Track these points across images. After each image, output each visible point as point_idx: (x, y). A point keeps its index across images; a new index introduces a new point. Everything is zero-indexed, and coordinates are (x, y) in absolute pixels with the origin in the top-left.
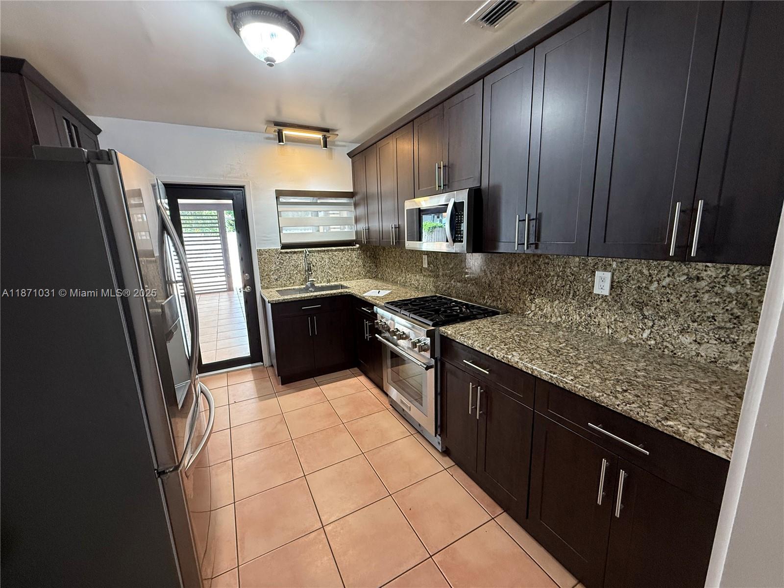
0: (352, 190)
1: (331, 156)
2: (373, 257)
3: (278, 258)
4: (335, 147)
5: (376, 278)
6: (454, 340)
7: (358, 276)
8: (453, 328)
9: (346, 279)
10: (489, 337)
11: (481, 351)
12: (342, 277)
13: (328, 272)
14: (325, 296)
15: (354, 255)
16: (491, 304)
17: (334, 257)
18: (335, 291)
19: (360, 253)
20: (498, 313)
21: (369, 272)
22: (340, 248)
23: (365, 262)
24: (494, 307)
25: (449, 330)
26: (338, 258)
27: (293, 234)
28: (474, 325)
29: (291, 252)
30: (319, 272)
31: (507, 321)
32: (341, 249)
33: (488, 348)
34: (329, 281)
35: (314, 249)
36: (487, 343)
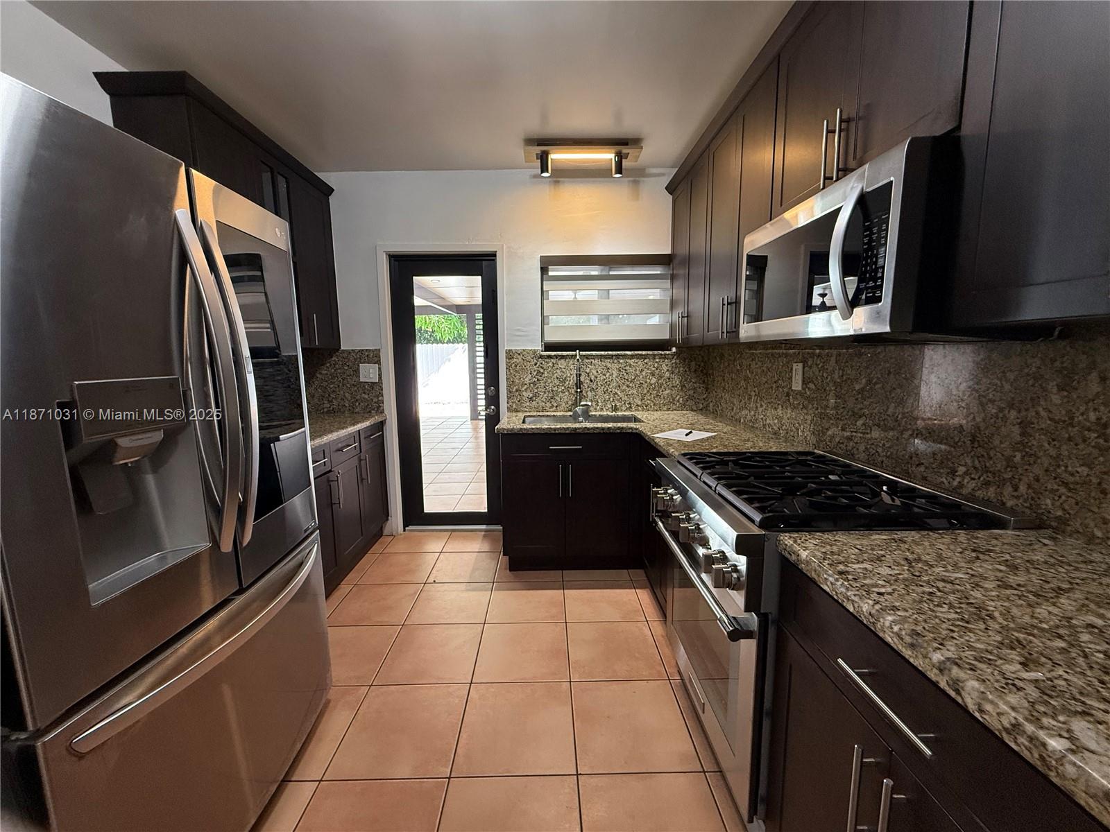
0: (669, 252)
1: (636, 195)
2: (702, 371)
3: (535, 365)
4: (643, 179)
5: (704, 410)
6: (815, 583)
7: (670, 404)
8: (823, 543)
9: (646, 408)
10: (951, 606)
11: (907, 653)
12: (639, 403)
13: (616, 393)
14: (591, 431)
15: (665, 366)
16: (978, 493)
17: (627, 368)
18: (610, 425)
19: (676, 363)
20: (1001, 525)
21: (691, 398)
22: (640, 352)
23: (686, 380)
24: (987, 502)
25: (806, 549)
26: (636, 370)
27: (564, 328)
28: (898, 548)
29: (556, 357)
30: (600, 392)
31: (1038, 557)
32: (641, 355)
33: (937, 657)
34: (615, 409)
35: (594, 353)
36: (934, 629)
